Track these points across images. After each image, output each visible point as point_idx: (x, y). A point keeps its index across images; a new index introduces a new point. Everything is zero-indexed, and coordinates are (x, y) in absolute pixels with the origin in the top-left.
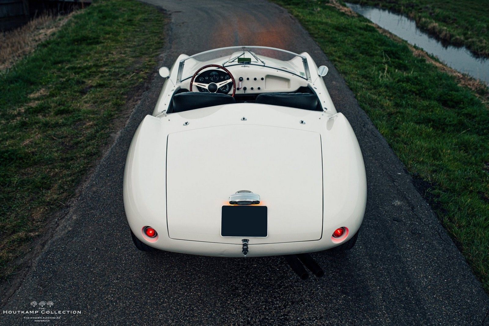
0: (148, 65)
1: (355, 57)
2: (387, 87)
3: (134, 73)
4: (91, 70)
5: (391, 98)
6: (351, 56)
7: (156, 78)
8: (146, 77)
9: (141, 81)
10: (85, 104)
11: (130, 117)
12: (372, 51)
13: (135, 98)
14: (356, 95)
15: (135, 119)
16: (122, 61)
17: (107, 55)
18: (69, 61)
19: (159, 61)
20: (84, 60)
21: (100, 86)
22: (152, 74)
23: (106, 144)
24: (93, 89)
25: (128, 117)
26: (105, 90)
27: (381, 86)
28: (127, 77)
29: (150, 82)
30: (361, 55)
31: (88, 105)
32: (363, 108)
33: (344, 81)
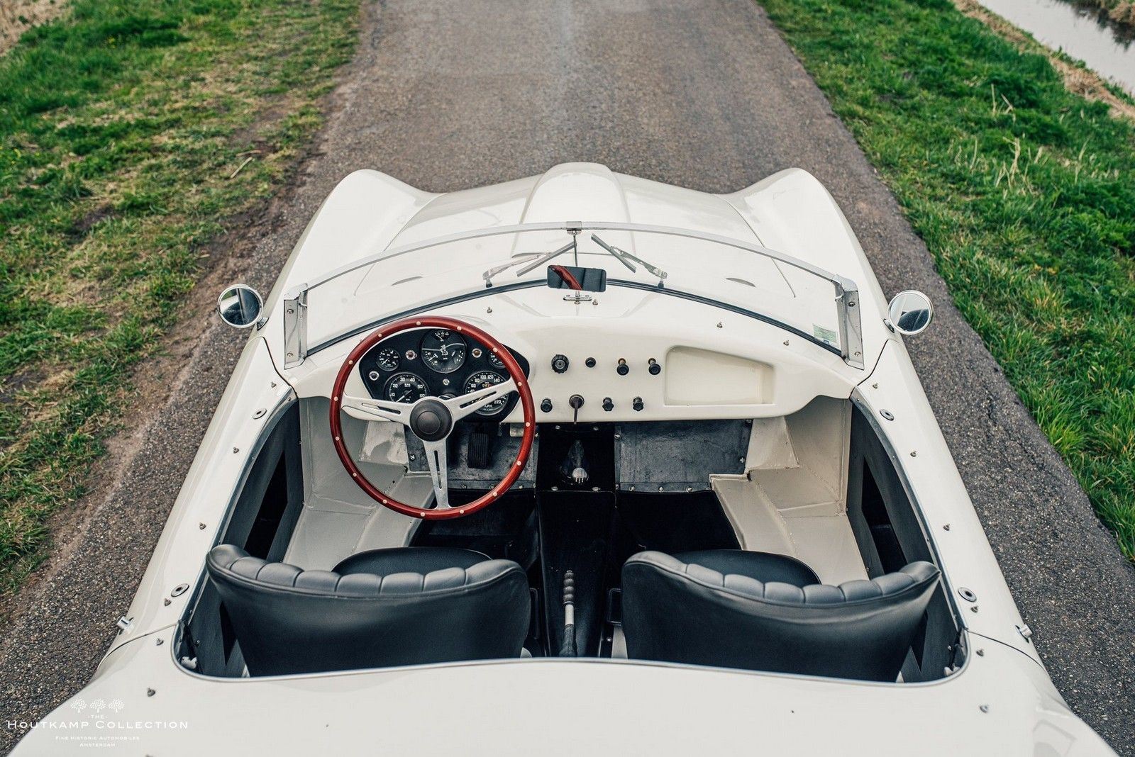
0: (296, 126)
1: (909, 102)
2: (1027, 220)
3: (249, 155)
4: (124, 143)
5: (1050, 270)
6: (896, 97)
7: (312, 179)
8: (280, 176)
9: (265, 190)
10: (70, 283)
11: (196, 353)
12: (955, 79)
13: (232, 262)
14: (939, 260)
15: (208, 370)
16: (225, 107)
17: (187, 85)
18: (74, 104)
19: (331, 110)
20: (117, 102)
21: (135, 207)
22: (301, 163)
23: (81, 493)
24: (107, 220)
25: (188, 356)
26: (148, 223)
27: (1009, 220)
28: (225, 174)
29: (288, 198)
30: (925, 92)
31: (76, 286)
32: (972, 320)
33: (891, 199)
